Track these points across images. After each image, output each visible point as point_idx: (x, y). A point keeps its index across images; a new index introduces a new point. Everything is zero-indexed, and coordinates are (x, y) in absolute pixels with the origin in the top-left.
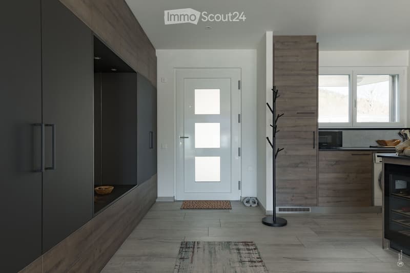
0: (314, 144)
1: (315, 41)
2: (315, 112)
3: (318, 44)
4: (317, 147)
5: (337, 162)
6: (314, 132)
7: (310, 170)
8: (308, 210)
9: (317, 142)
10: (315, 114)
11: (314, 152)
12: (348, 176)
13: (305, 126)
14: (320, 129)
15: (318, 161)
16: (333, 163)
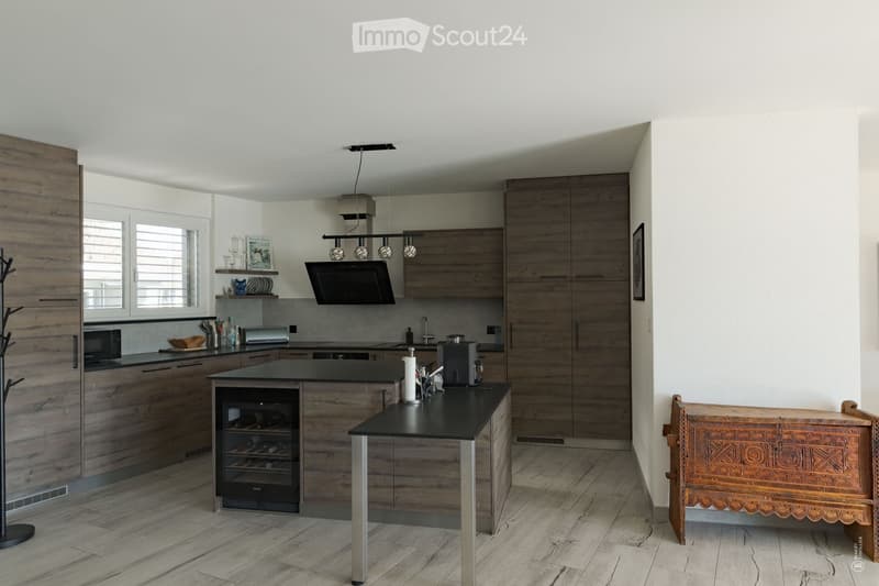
0: (76, 360)
1: (76, 161)
2: (77, 298)
3: (81, 167)
4: (81, 364)
5: (118, 388)
6: (75, 337)
7: (67, 411)
8: (63, 492)
9: (81, 355)
10: (77, 300)
11: (75, 375)
12: (137, 410)
13: (58, 325)
14: (86, 324)
15: (82, 393)
16: (110, 391)
